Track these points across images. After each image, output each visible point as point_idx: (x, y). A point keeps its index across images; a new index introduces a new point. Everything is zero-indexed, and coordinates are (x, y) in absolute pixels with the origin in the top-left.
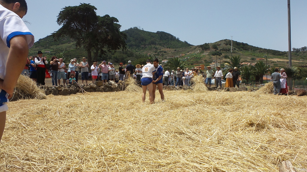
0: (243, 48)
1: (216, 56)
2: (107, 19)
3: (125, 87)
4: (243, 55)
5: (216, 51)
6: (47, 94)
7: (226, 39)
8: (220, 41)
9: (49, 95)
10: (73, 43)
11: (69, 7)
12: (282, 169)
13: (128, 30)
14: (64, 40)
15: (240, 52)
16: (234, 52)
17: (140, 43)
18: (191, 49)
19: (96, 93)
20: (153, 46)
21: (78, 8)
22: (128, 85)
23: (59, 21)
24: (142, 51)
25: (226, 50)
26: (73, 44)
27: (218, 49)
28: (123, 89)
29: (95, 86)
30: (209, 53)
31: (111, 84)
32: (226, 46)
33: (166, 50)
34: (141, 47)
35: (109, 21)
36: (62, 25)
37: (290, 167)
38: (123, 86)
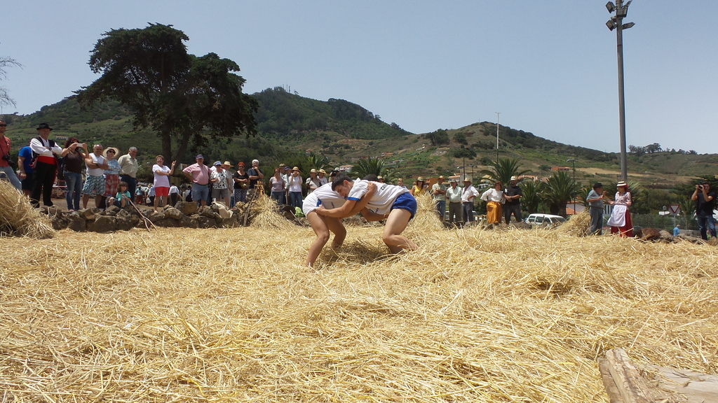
0: (522, 142)
1: (462, 159)
2: (211, 63)
3: (251, 218)
4: (524, 159)
5: (462, 147)
6: (57, 228)
7: (486, 122)
8: (472, 125)
9: (63, 231)
10: (127, 120)
11: (121, 30)
12: (606, 364)
13: (262, 93)
14: (105, 112)
15: (517, 153)
16: (503, 152)
17: (289, 124)
18: (406, 141)
19: (179, 229)
20: (319, 132)
21: (144, 34)
22: (257, 213)
23: (95, 62)
24: (292, 142)
25: (486, 145)
26: (126, 122)
27: (466, 144)
28: (245, 222)
29: (178, 213)
30: (448, 151)
31: (217, 210)
32: (485, 138)
33: (350, 141)
34: (291, 134)
35: (217, 68)
36: (102, 73)
37: (623, 359)
38: (246, 216)
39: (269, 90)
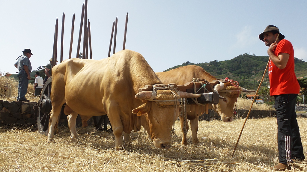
13: (237, 57)
24: (252, 77)
34: (251, 74)
39: (241, 55)
